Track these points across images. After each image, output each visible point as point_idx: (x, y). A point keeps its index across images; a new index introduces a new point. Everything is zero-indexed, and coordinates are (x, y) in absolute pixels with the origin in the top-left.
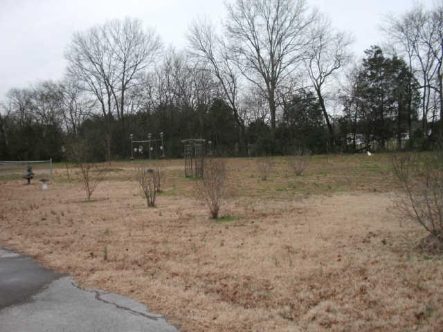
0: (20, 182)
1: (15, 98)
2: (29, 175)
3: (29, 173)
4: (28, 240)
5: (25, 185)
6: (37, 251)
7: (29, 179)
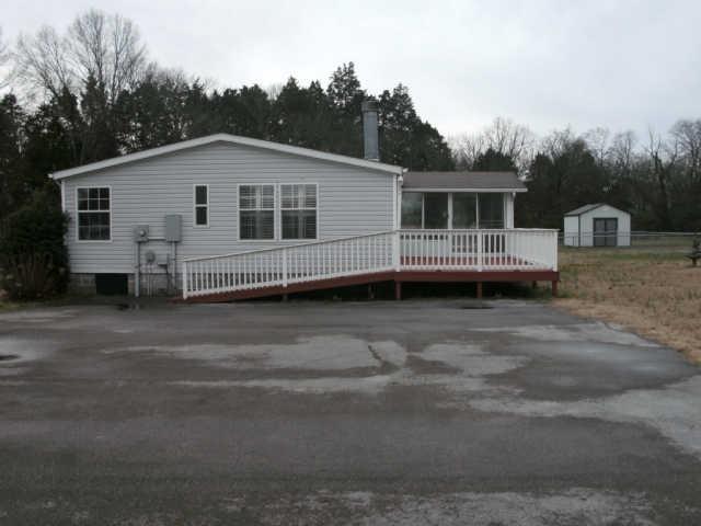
0: (682, 263)
1: (684, 135)
2: (694, 254)
3: (695, 250)
4: (676, 332)
5: (689, 267)
6: (683, 345)
7: (694, 260)
